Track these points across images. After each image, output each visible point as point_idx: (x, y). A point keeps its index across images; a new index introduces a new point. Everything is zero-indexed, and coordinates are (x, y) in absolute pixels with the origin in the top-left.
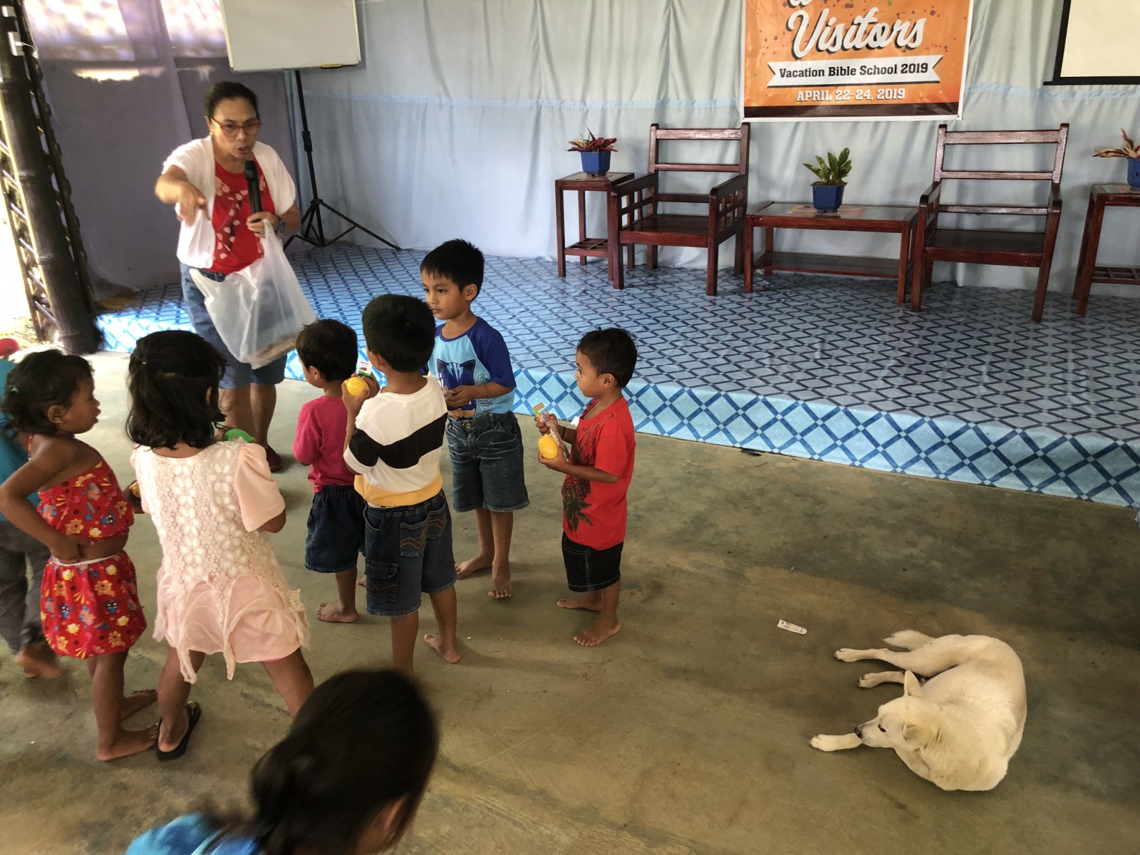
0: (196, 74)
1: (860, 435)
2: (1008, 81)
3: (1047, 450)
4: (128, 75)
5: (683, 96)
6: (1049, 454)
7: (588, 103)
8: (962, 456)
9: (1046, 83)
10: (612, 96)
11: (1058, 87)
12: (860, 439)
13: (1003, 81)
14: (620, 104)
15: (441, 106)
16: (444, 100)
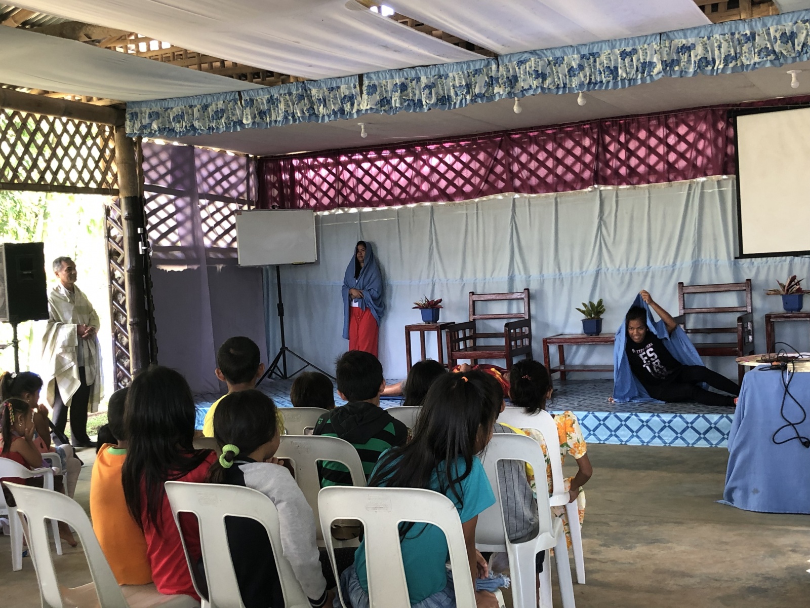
0: (216, 268)
1: (624, 427)
2: (716, 257)
3: (715, 423)
4: (180, 269)
5: (523, 273)
6: (717, 426)
7: (464, 279)
8: (677, 433)
9: (736, 258)
10: (480, 275)
11: (743, 260)
12: (624, 430)
13: (713, 257)
14: (485, 279)
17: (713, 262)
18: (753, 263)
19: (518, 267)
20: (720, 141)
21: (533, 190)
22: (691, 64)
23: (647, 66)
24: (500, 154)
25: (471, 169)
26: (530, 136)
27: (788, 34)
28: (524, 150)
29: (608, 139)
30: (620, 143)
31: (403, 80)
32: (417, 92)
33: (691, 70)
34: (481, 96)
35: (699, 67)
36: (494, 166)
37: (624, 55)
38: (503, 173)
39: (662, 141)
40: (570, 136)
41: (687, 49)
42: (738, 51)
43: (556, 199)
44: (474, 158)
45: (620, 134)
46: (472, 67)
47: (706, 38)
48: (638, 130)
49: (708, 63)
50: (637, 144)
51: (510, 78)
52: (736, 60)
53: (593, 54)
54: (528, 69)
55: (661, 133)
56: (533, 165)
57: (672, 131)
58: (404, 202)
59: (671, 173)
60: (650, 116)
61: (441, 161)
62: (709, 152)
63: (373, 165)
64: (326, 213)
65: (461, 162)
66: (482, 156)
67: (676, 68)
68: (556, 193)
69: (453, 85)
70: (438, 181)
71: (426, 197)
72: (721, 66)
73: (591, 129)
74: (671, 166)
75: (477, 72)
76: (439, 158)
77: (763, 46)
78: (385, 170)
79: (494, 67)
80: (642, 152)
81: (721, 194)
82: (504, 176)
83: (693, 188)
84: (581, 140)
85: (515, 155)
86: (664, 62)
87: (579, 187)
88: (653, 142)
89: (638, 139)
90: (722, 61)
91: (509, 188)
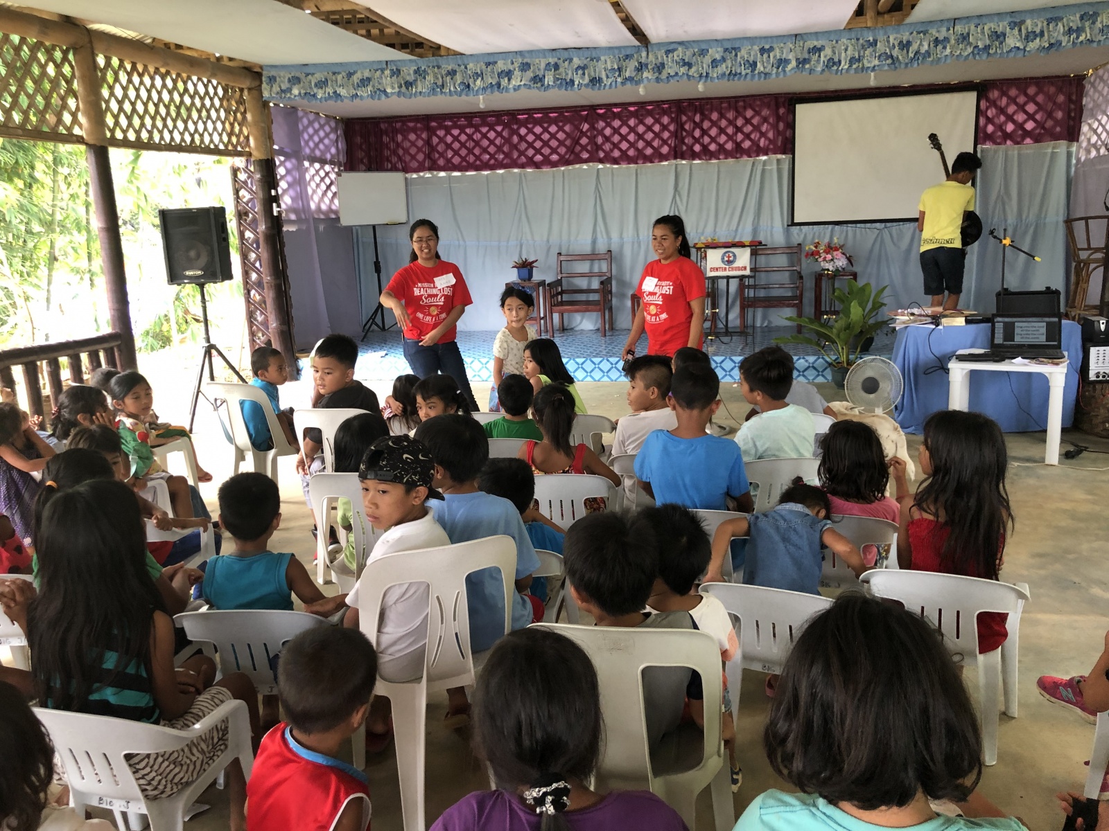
0: (320, 227)
2: (772, 223)
5: (605, 236)
7: (551, 241)
9: (788, 226)
10: (565, 237)
11: (794, 228)
14: (570, 241)
15: (459, 246)
16: (461, 242)
17: (769, 228)
18: (801, 230)
19: (601, 231)
20: (781, 126)
21: (615, 161)
22: (819, 63)
23: (782, 62)
24: (586, 127)
25: (557, 140)
26: (613, 112)
27: (905, 42)
28: (608, 125)
29: (684, 118)
30: (695, 122)
31: (556, 60)
32: (570, 73)
33: (819, 69)
34: (630, 79)
35: (827, 66)
36: (580, 138)
37: (762, 51)
38: (587, 145)
39: (731, 123)
40: (650, 113)
41: (817, 50)
42: (862, 54)
43: (637, 170)
44: (561, 129)
45: (695, 115)
46: (624, 52)
47: (834, 41)
48: (711, 111)
49: (834, 63)
50: (710, 124)
51: (658, 65)
52: (859, 62)
53: (734, 49)
54: (675, 58)
55: (730, 115)
56: (616, 138)
57: (739, 113)
58: (492, 168)
59: (738, 151)
60: (721, 99)
61: (530, 131)
62: (770, 135)
63: (462, 131)
64: (415, 176)
65: (549, 133)
66: (567, 128)
67: (807, 66)
68: (636, 165)
69: (605, 68)
70: (526, 149)
71: (514, 164)
72: (846, 67)
73: (670, 108)
74: (738, 146)
75: (627, 57)
76: (527, 128)
77: (883, 51)
78: (475, 137)
79: (644, 54)
80: (713, 132)
81: (779, 171)
82: (589, 148)
83: (756, 164)
84: (660, 118)
85: (600, 128)
86: (797, 59)
87: (657, 161)
88: (723, 123)
89: (711, 120)
90: (848, 62)
91: (593, 158)
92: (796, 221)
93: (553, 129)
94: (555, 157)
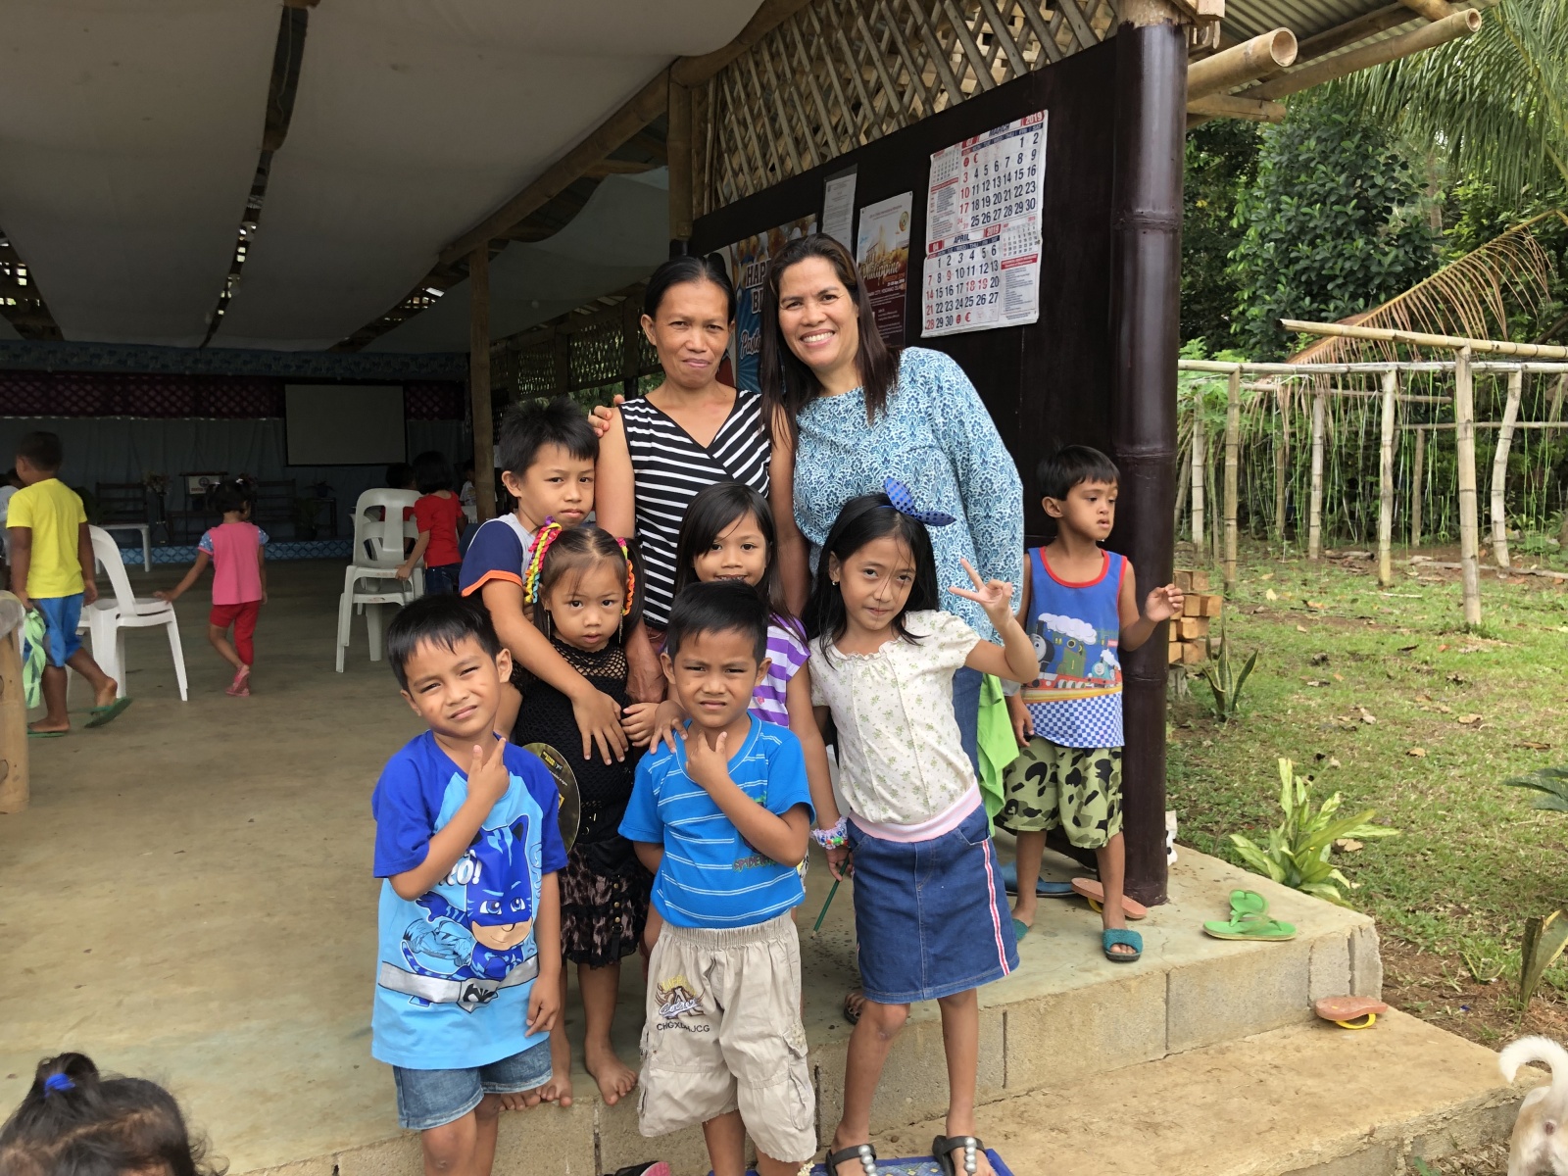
5: (137, 471)
9: (285, 467)
11: (288, 468)
17: (271, 467)
18: (295, 470)
19: (134, 468)
20: (275, 398)
21: (145, 415)
22: (309, 369)
23: (287, 367)
25: (93, 396)
26: (142, 379)
27: (357, 362)
28: (138, 388)
29: (201, 388)
30: (209, 391)
31: (135, 351)
33: (309, 372)
34: (190, 368)
35: (314, 371)
36: (113, 396)
37: (277, 358)
38: (120, 402)
39: (238, 394)
40: (174, 383)
41: (308, 361)
42: (333, 366)
44: (95, 388)
45: (209, 386)
48: (223, 384)
49: (318, 370)
50: (221, 393)
51: (208, 360)
54: (220, 357)
55: (237, 388)
56: (145, 398)
57: (243, 388)
58: (30, 414)
59: (244, 414)
62: (267, 403)
65: (85, 390)
66: (101, 388)
67: (302, 370)
68: (163, 419)
69: (172, 360)
70: (64, 401)
71: (52, 412)
73: (189, 380)
74: (244, 410)
75: (186, 354)
77: (345, 366)
79: (198, 353)
81: (275, 428)
82: (122, 404)
83: (258, 423)
84: (182, 386)
85: (131, 390)
86: (296, 366)
87: (180, 416)
90: (326, 370)
91: (125, 412)
92: (291, 462)
93: (89, 388)
94: (90, 409)
